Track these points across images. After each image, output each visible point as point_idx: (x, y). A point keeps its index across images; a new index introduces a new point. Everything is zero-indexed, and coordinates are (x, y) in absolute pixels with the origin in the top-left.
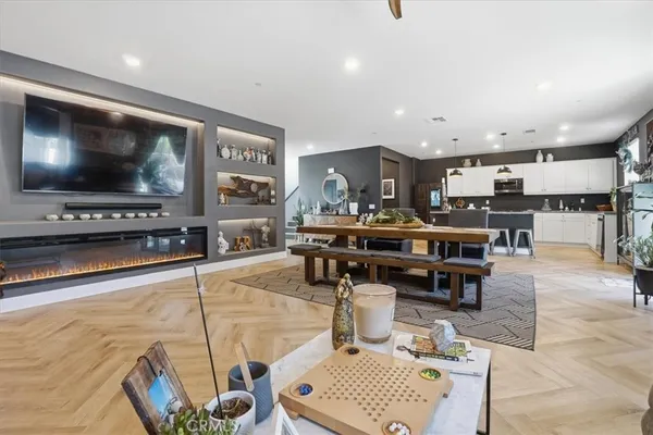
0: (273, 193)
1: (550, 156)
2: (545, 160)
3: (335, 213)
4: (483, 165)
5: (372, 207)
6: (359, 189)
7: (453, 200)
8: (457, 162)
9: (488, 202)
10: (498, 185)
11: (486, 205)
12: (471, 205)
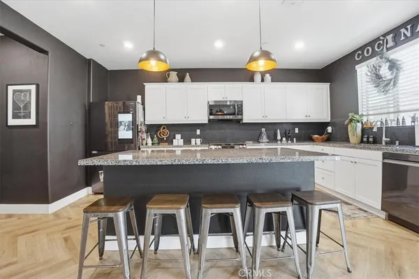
1: (268, 77)
2: (263, 80)
4: (193, 80)
7: (153, 129)
9: (198, 132)
10: (214, 109)
11: (197, 137)
12: (178, 136)
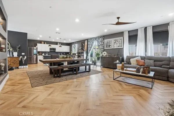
0: (3, 46)
2: (59, 45)
4: (47, 44)
8: (40, 42)
9: (47, 53)
12: (43, 54)
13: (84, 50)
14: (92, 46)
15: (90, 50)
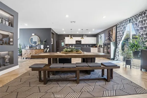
0: (11, 40)
1: (86, 36)
2: (85, 37)
3: (35, 48)
4: (73, 37)
5: (48, 46)
6: (44, 41)
7: (66, 45)
9: (74, 45)
10: (76, 41)
11: (74, 46)
12: (70, 46)
13: (111, 41)
14: (123, 33)
15: (120, 40)
